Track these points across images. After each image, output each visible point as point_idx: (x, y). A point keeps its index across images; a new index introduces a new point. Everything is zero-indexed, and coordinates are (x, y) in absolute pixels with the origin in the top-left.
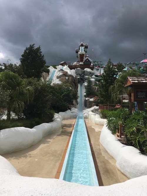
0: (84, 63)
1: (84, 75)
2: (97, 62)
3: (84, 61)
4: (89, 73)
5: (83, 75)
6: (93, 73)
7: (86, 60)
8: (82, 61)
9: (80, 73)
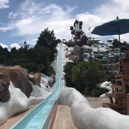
0: (81, 40)
1: (83, 52)
2: (94, 38)
3: (81, 38)
4: (88, 50)
5: (81, 52)
6: (91, 50)
7: (83, 37)
8: (79, 38)
9: (79, 50)
